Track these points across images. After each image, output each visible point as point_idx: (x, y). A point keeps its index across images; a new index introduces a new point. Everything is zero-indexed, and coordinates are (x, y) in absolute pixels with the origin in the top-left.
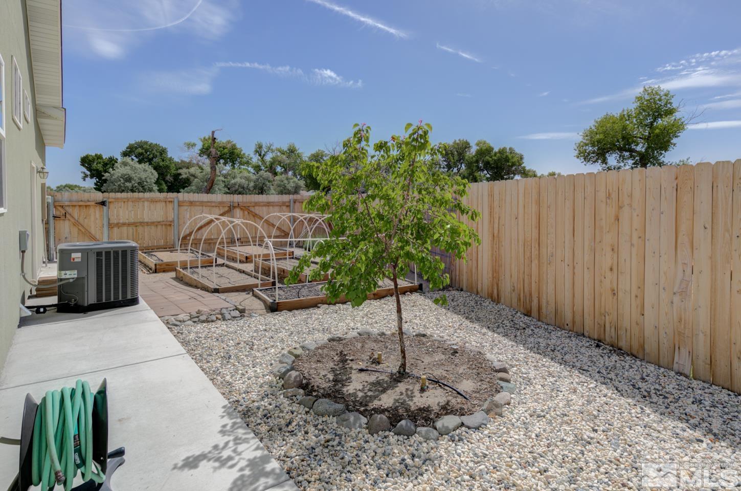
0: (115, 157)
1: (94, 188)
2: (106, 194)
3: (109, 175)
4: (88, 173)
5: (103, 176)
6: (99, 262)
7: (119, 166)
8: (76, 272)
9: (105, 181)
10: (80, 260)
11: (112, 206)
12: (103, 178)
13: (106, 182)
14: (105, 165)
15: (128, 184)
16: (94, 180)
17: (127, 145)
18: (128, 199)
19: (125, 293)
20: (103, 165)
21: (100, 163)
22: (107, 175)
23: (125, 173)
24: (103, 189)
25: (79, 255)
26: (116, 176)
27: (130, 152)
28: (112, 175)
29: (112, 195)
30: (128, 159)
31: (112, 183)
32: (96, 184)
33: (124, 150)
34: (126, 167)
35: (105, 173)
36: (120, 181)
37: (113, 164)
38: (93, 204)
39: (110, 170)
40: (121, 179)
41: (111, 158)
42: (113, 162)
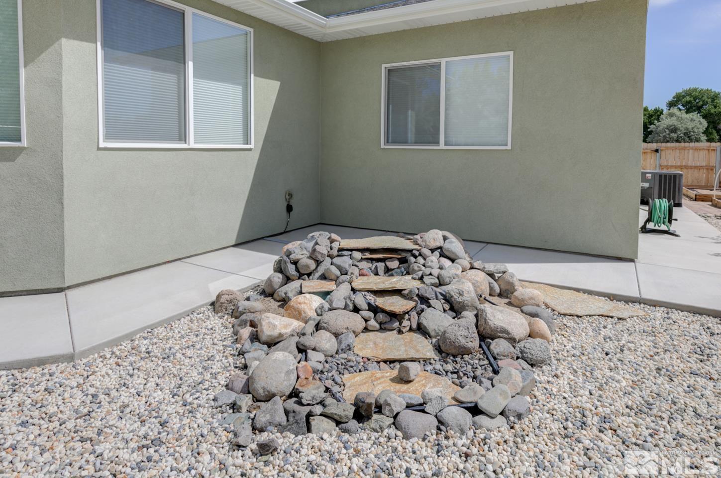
0: (661, 108)
2: (659, 144)
3: (654, 126)
5: (649, 128)
6: (660, 180)
7: (665, 118)
8: (648, 184)
9: (651, 132)
10: (650, 178)
11: (663, 153)
12: (649, 130)
13: (651, 134)
14: (651, 116)
15: (674, 135)
17: (674, 94)
18: (676, 148)
20: (648, 117)
21: (646, 115)
22: (652, 126)
23: (670, 124)
24: (648, 140)
25: (650, 175)
26: (662, 127)
27: (677, 101)
28: (657, 127)
30: (674, 110)
31: (657, 134)
33: (670, 100)
34: (672, 118)
35: (650, 125)
36: (666, 132)
37: (659, 116)
38: (649, 151)
39: (656, 122)
40: (667, 130)
41: (657, 109)
42: (659, 113)
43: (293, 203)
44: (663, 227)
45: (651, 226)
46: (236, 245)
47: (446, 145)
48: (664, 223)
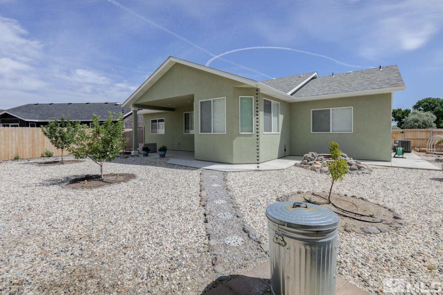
0: (409, 109)
1: (397, 126)
2: (404, 130)
3: (405, 119)
4: (394, 119)
5: (402, 120)
6: (402, 144)
7: (411, 115)
8: (396, 145)
9: (403, 123)
11: (406, 133)
12: (402, 121)
14: (403, 114)
15: (416, 124)
16: (397, 122)
17: (417, 102)
18: (411, 131)
19: (408, 150)
20: (402, 114)
21: (400, 113)
22: (404, 119)
23: (414, 118)
24: (402, 126)
25: (398, 141)
26: (409, 120)
27: (419, 105)
28: (407, 120)
29: (406, 130)
30: (417, 110)
31: (407, 124)
32: (398, 124)
33: (415, 105)
34: (415, 115)
35: (403, 119)
36: (411, 122)
37: (408, 113)
38: (399, 132)
39: (406, 117)
40: (412, 121)
41: (407, 110)
42: (408, 112)
43: (286, 149)
44: (401, 156)
45: (397, 156)
46: (278, 158)
47: (332, 132)
48: (401, 155)
